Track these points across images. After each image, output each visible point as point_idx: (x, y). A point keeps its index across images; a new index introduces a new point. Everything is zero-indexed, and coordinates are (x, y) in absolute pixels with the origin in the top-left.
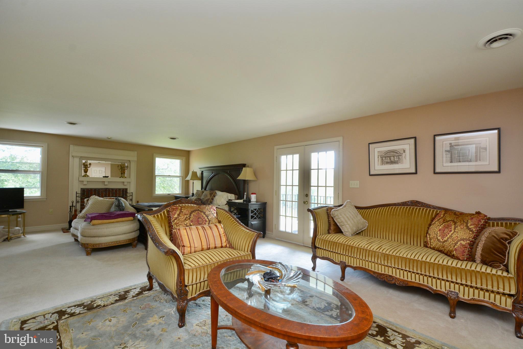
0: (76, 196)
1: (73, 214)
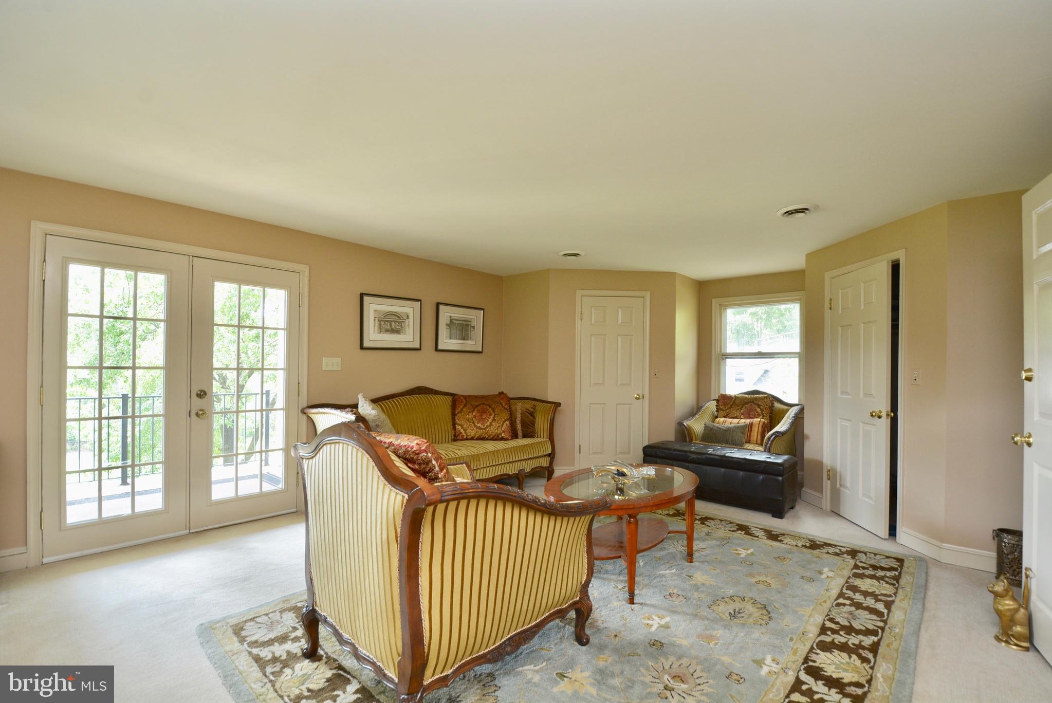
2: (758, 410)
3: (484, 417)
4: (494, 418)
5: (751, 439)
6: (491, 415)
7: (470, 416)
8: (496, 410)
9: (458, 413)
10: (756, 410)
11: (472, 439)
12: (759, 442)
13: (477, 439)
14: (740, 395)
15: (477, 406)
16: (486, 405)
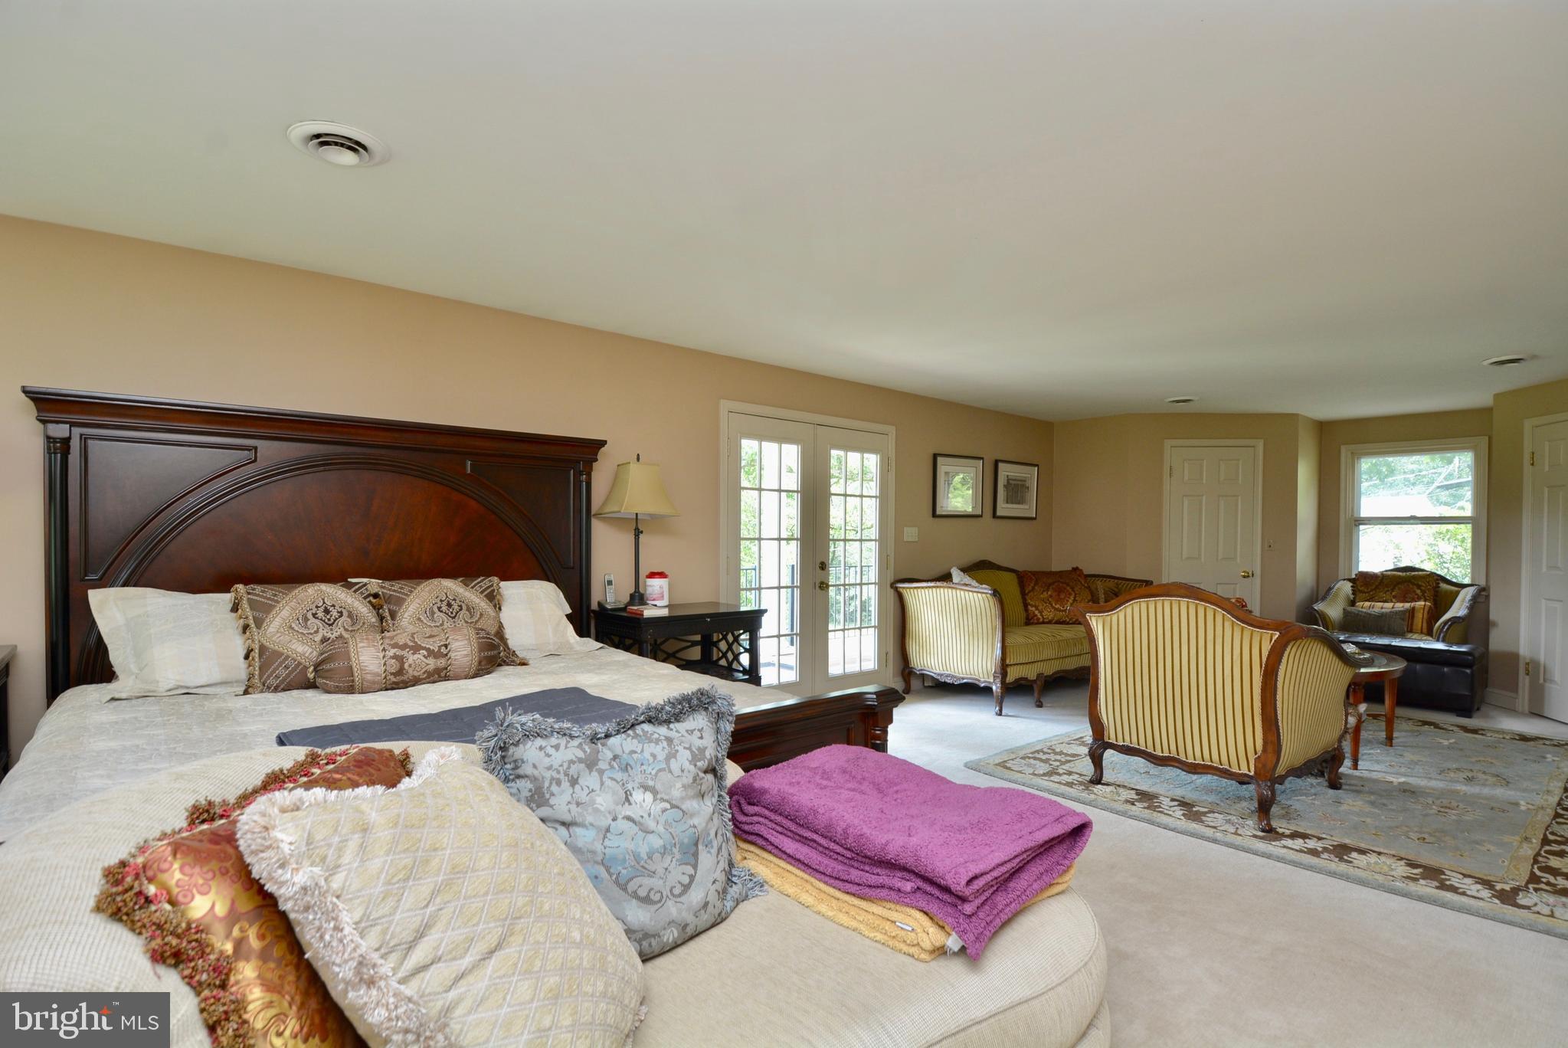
2: (1418, 591)
3: (1062, 596)
4: (1075, 598)
5: (1414, 627)
6: (1070, 594)
7: (1045, 595)
8: (1076, 589)
9: (1029, 592)
10: (1415, 592)
11: (1050, 622)
12: (1425, 630)
13: (1056, 623)
14: (1389, 573)
15: (1050, 585)
16: (1062, 583)
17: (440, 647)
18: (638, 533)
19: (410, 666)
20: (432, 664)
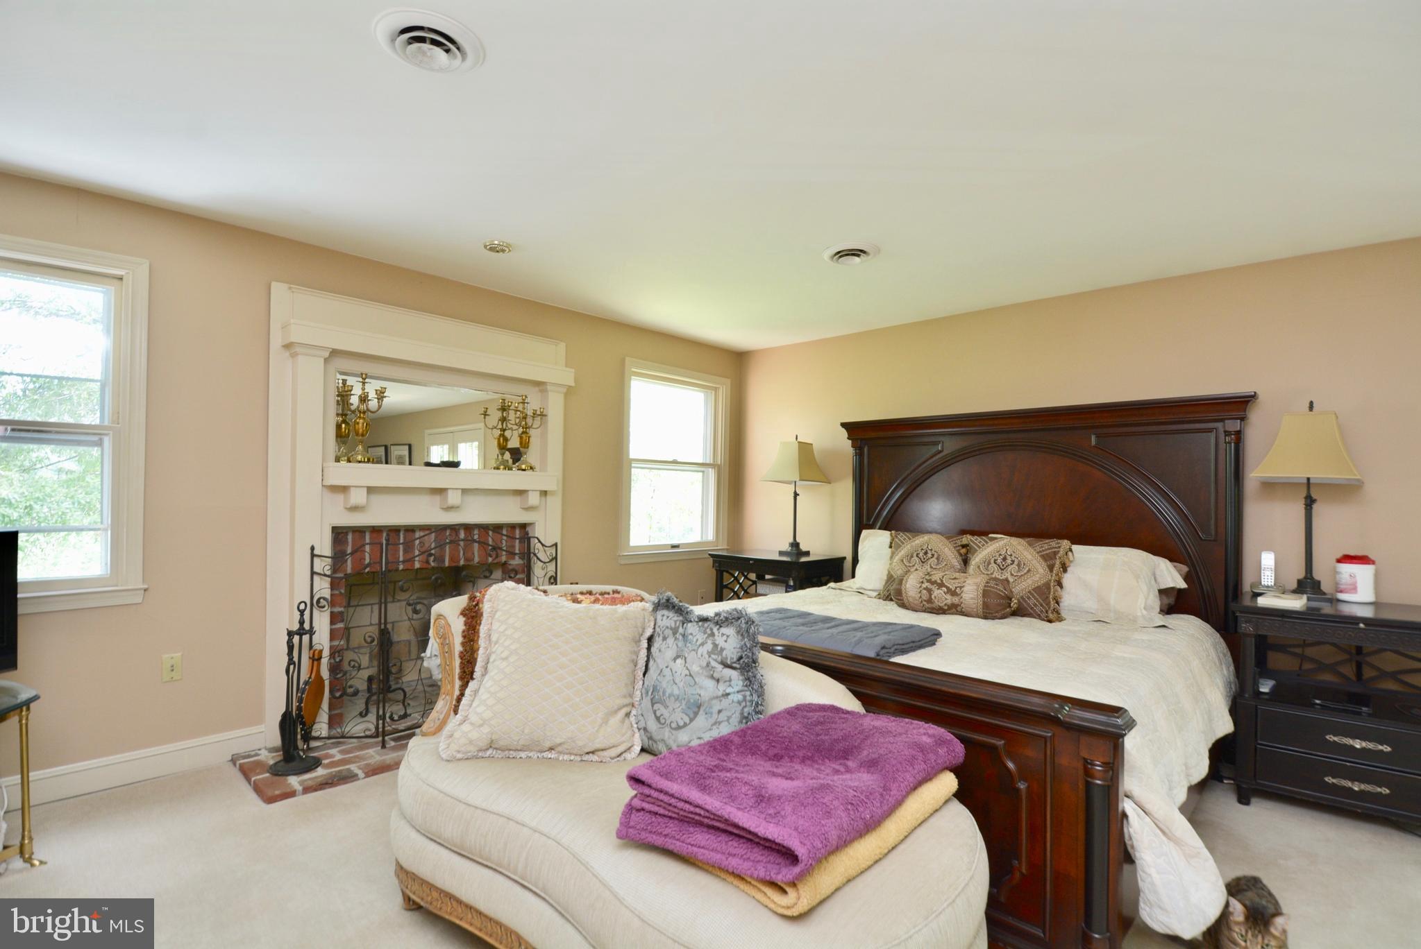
0: (313, 573)
1: (304, 676)
17: (956, 588)
18: (1310, 502)
19: (935, 597)
20: (949, 599)
